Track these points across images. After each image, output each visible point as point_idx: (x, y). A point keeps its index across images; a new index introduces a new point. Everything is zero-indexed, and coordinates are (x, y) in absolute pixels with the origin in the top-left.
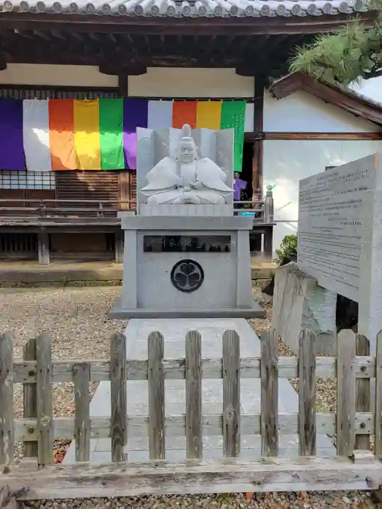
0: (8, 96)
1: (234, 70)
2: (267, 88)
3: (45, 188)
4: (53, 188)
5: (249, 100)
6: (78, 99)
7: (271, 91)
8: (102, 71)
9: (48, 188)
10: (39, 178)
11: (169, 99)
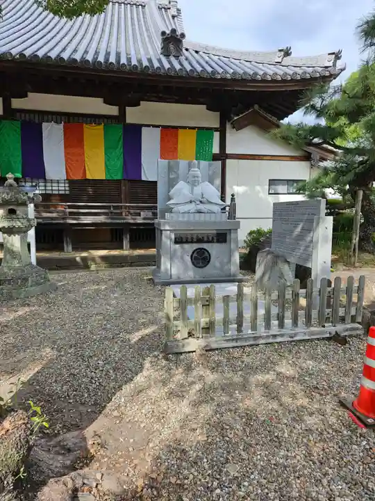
0: (30, 119)
1: (205, 106)
2: (229, 121)
3: (61, 192)
4: (67, 192)
5: (216, 130)
6: (86, 124)
7: (231, 124)
8: (105, 102)
9: (63, 192)
10: (56, 185)
11: (158, 126)
